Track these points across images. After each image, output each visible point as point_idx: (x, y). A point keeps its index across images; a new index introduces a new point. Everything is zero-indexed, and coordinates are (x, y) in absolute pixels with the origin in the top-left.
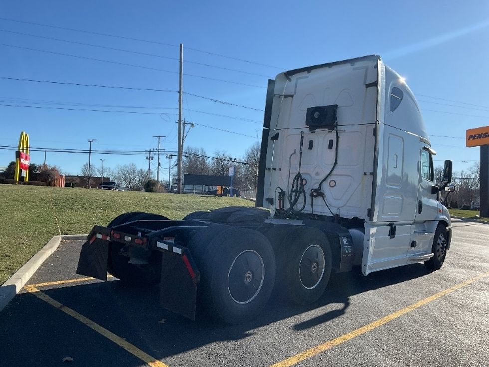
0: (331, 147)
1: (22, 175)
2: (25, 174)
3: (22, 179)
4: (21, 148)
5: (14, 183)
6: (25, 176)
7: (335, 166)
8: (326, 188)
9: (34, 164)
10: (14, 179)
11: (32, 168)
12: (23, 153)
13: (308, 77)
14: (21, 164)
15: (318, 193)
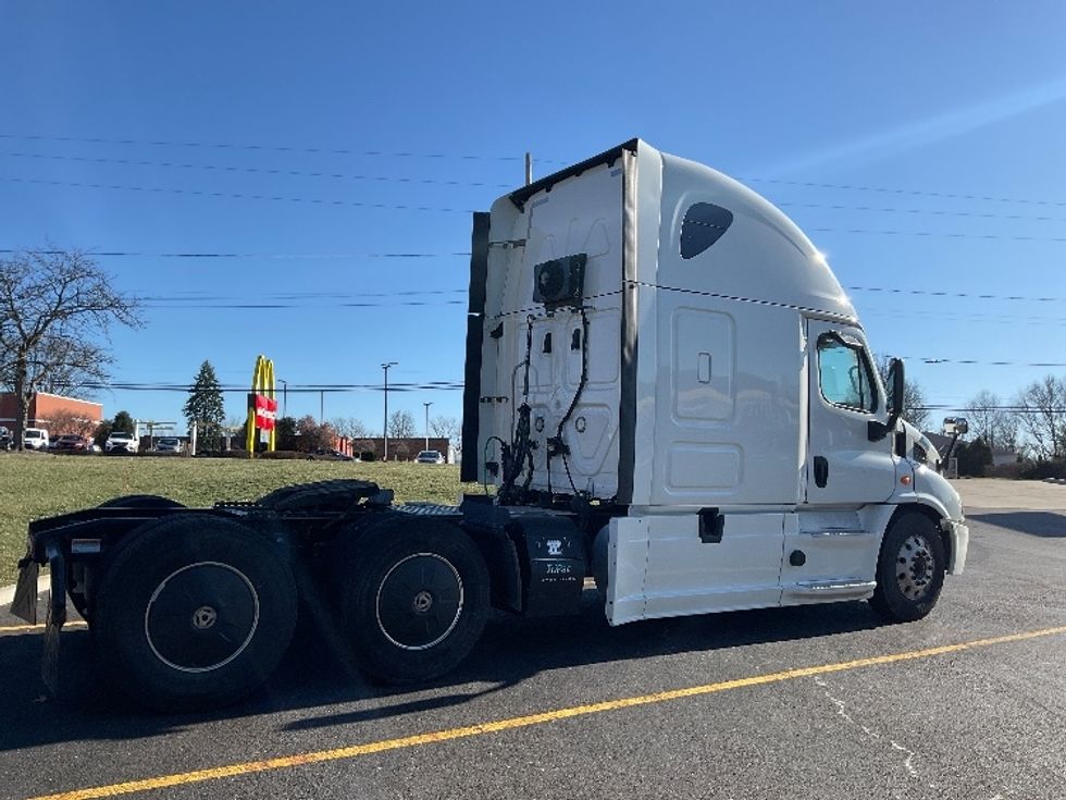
0: (575, 346)
1: (262, 441)
2: (268, 437)
3: (261, 448)
4: (258, 387)
5: (246, 456)
6: (267, 441)
7: (582, 386)
8: (572, 437)
9: (289, 419)
10: (245, 448)
11: (284, 426)
12: (261, 397)
13: (546, 200)
14: (260, 420)
15: (559, 448)
